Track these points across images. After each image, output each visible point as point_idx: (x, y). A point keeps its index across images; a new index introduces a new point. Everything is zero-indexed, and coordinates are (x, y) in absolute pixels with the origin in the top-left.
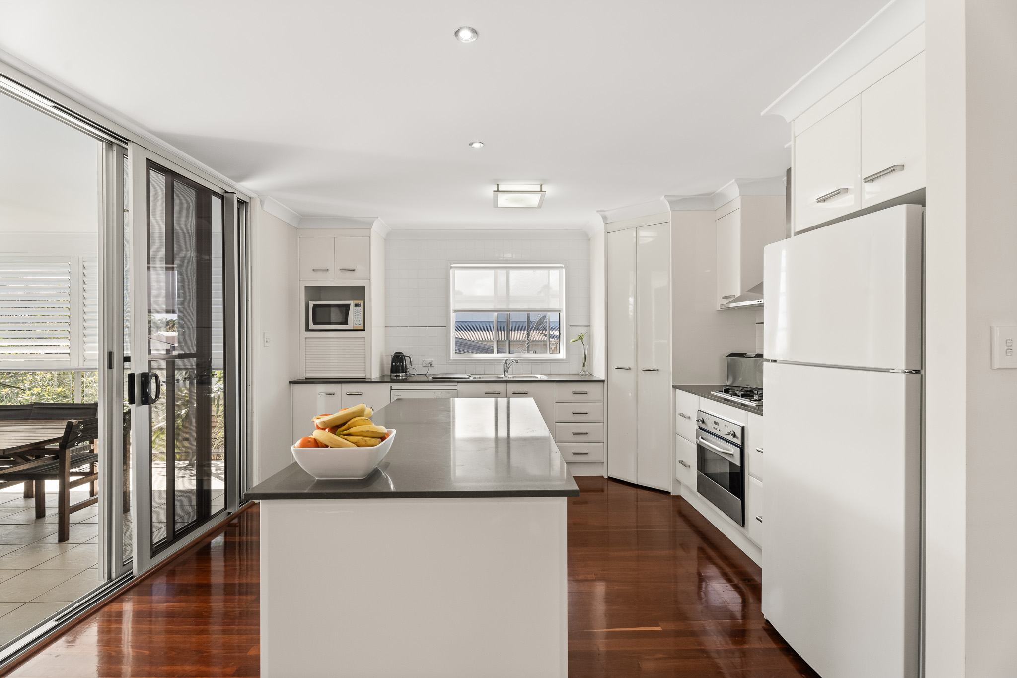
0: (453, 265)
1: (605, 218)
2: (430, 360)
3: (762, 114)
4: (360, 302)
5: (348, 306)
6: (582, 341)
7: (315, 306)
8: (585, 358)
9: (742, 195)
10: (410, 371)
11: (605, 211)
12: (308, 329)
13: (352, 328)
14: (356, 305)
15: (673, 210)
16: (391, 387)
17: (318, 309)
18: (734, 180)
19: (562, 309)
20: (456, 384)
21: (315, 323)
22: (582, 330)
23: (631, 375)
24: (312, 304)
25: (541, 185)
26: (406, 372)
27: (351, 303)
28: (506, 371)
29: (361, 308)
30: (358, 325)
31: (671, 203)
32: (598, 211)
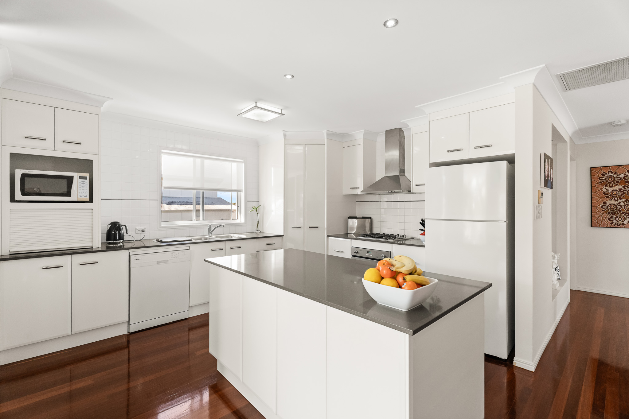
0: (163, 151)
1: (285, 135)
2: (142, 228)
3: (416, 107)
4: (87, 175)
5: (72, 178)
6: (257, 211)
7: (24, 176)
8: (258, 222)
9: (364, 139)
10: (126, 238)
11: (287, 131)
12: (13, 199)
13: (76, 200)
14: (81, 178)
15: (327, 139)
16: (129, 252)
17: (27, 180)
18: (364, 130)
19: (242, 190)
20: (189, 245)
21: (24, 193)
22: (255, 205)
23: (302, 231)
24: (18, 173)
25: (281, 110)
26: (123, 239)
27: (76, 175)
28: (210, 232)
29: (87, 182)
30: (83, 197)
31: (328, 134)
32: (283, 131)
